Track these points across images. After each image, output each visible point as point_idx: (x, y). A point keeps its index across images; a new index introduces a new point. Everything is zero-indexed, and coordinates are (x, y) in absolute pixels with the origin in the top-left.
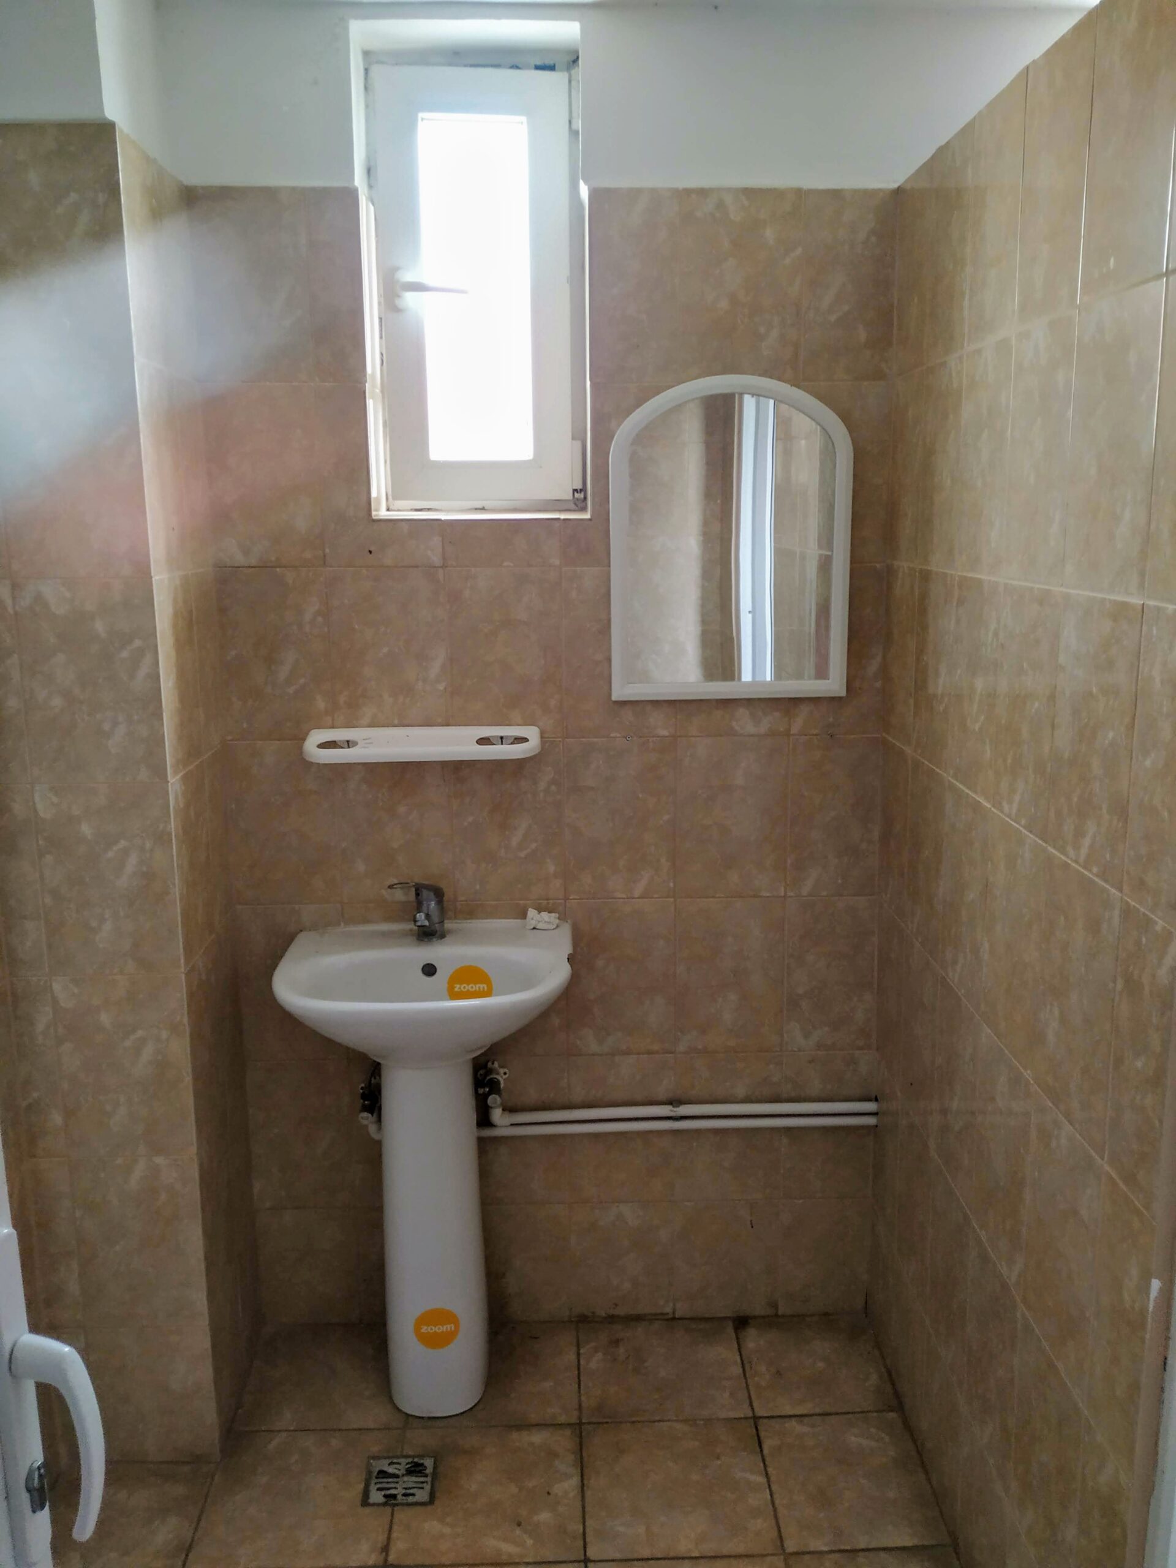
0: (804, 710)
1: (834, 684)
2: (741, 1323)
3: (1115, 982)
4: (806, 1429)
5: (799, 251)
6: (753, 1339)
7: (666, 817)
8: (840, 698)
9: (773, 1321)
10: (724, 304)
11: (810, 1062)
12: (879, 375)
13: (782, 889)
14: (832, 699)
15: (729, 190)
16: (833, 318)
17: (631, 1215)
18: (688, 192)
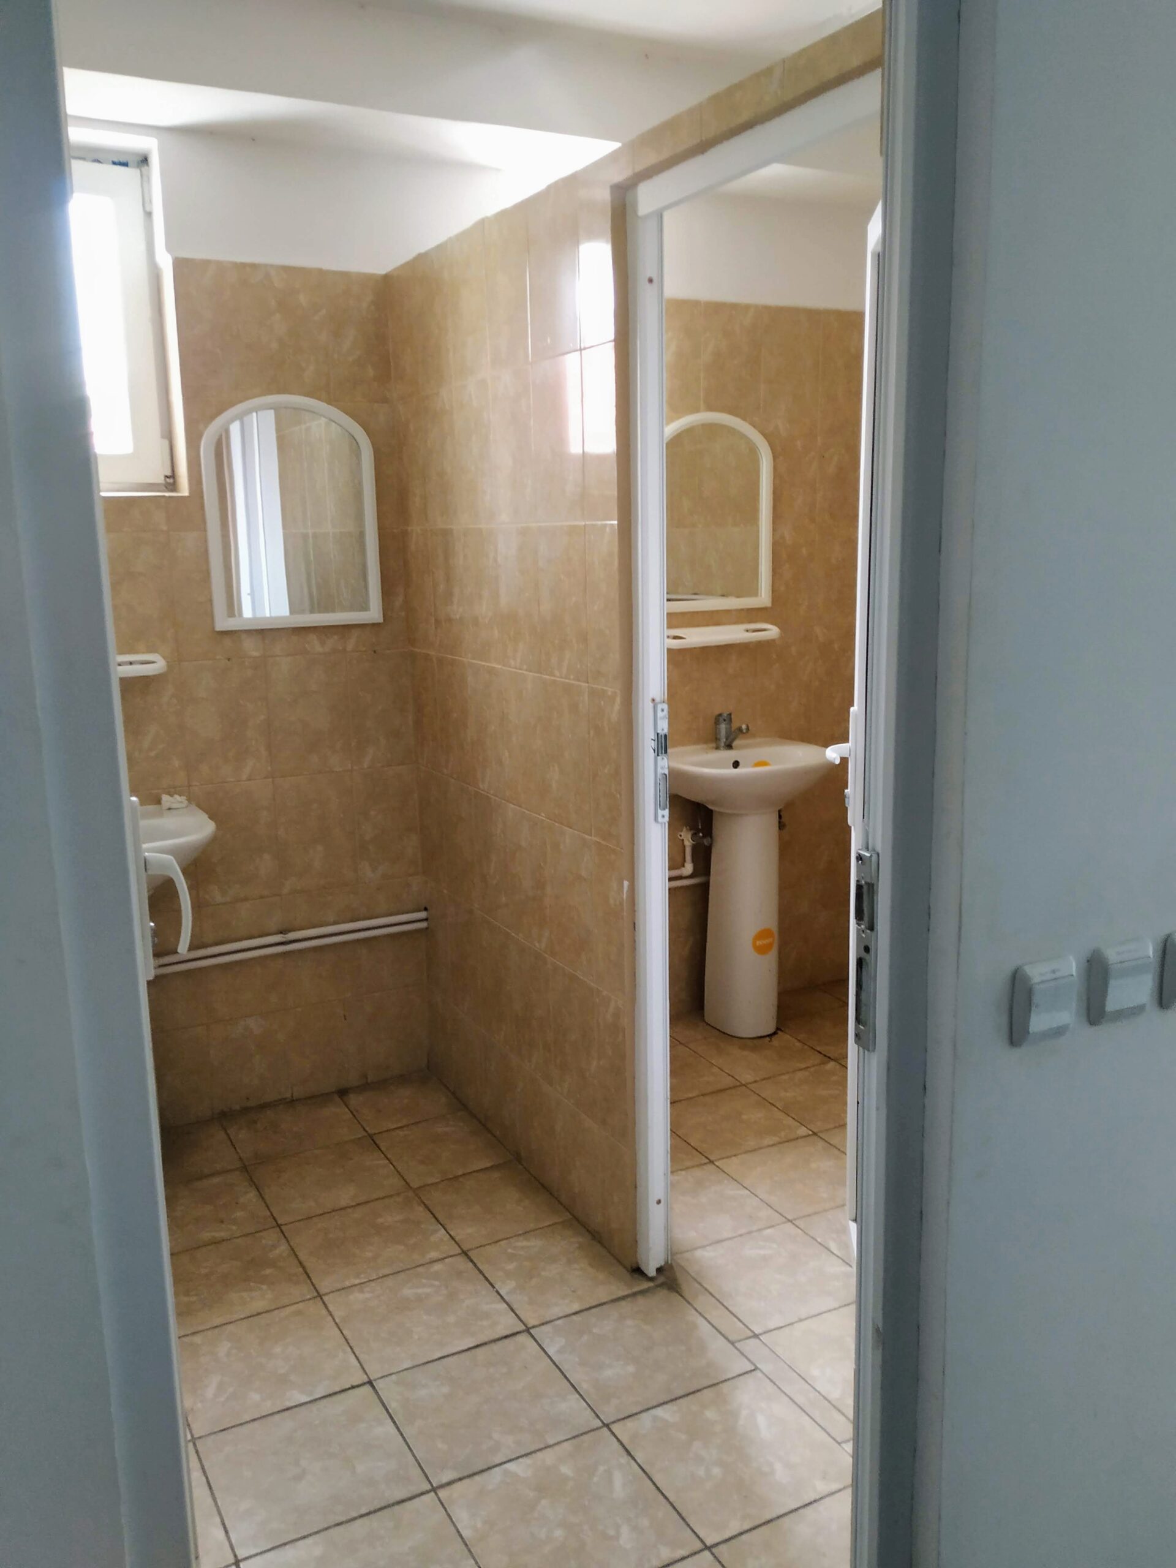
0: (355, 633)
1: (374, 613)
2: (343, 1093)
3: (589, 733)
4: (406, 1132)
5: (324, 312)
6: (354, 1100)
7: (262, 717)
8: (378, 625)
9: (365, 1086)
10: (275, 345)
11: (378, 889)
12: (385, 400)
13: (350, 765)
14: (374, 625)
15: (272, 266)
16: (350, 359)
17: (255, 1025)
18: (244, 265)
